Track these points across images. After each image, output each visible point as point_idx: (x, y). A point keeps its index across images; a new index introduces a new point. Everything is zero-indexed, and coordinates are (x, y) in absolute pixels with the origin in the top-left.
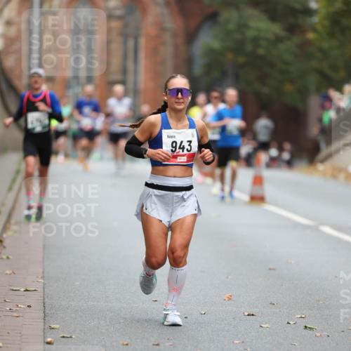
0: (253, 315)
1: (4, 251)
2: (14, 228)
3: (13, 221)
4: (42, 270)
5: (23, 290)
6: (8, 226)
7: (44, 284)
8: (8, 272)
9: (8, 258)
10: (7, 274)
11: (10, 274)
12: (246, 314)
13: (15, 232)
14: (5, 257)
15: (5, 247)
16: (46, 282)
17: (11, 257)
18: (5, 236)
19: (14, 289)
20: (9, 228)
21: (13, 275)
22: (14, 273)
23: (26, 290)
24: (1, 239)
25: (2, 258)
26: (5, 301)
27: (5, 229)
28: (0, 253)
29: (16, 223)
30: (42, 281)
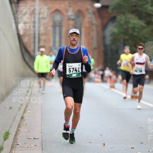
0: (133, 148)
1: (24, 121)
2: (29, 111)
3: (28, 109)
4: (41, 130)
6: (26, 111)
8: (26, 131)
9: (26, 125)
12: (130, 148)
13: (29, 113)
14: (25, 124)
15: (24, 120)
16: (43, 135)
17: (27, 124)
18: (24, 115)
19: (29, 138)
20: (26, 112)
22: (29, 131)
23: (34, 139)
24: (23, 117)
25: (23, 125)
26: (25, 143)
27: (24, 112)
28: (23, 123)
29: (29, 110)
30: (41, 134)
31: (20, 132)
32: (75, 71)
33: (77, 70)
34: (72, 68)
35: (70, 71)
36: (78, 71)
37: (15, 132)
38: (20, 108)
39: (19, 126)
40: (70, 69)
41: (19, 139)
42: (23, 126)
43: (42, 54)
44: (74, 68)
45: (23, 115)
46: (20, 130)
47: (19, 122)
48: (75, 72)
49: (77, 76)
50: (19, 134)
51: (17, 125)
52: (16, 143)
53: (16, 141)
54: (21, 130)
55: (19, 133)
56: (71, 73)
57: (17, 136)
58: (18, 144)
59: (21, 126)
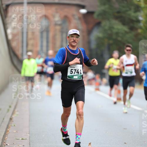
2: (17, 113)
3: (16, 110)
5: (21, 139)
7: (30, 136)
8: (15, 131)
9: (14, 126)
10: (14, 132)
11: (15, 132)
13: (17, 115)
14: (13, 125)
15: (13, 121)
17: (16, 125)
18: (13, 116)
19: (17, 138)
20: (15, 113)
21: (17, 133)
23: (22, 139)
24: (11, 118)
25: (12, 126)
26: (13, 143)
27: (13, 113)
28: (11, 124)
29: (18, 111)
30: (29, 135)
31: (8, 132)
32: (77, 72)
33: (78, 73)
34: (75, 70)
35: (71, 72)
36: (80, 73)
37: (4, 133)
38: (8, 110)
39: (8, 127)
40: (72, 70)
41: (7, 139)
42: (11, 127)
43: (29, 58)
44: (76, 70)
45: (11, 117)
46: (8, 131)
47: (7, 124)
48: (77, 74)
49: (78, 78)
50: (8, 135)
51: (6, 126)
52: (4, 143)
53: (5, 141)
55: (7, 133)
56: (73, 74)
57: (5, 137)
58: (7, 145)
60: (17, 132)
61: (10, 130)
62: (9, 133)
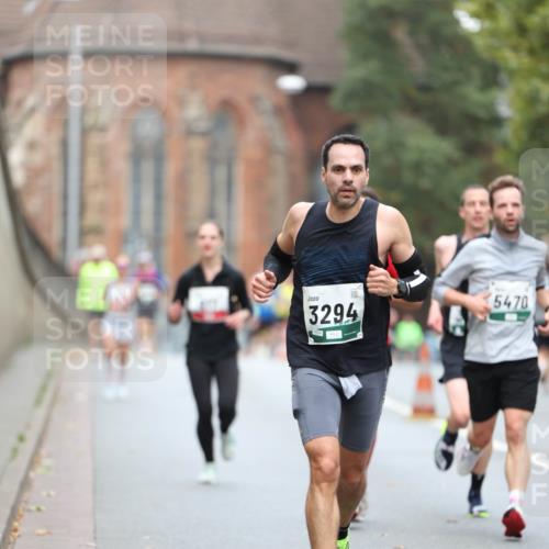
2: (46, 462)
3: (44, 452)
4: (92, 528)
6: (37, 459)
8: (41, 531)
9: (39, 510)
10: (39, 535)
11: (43, 535)
13: (48, 468)
14: (33, 508)
16: (99, 546)
17: (43, 508)
18: (32, 474)
20: (38, 463)
21: (48, 536)
25: (29, 511)
27: (33, 463)
28: (26, 502)
29: (50, 456)
30: (93, 544)
31: (17, 534)
37: (1, 536)
38: (15, 451)
39: (14, 514)
42: (26, 515)
45: (27, 476)
46: (16, 530)
47: (11, 501)
50: (14, 543)
51: (7, 512)
54: (22, 530)
55: (12, 539)
59: (21, 516)
60: (49, 533)
61: (22, 526)
62: (19, 536)
